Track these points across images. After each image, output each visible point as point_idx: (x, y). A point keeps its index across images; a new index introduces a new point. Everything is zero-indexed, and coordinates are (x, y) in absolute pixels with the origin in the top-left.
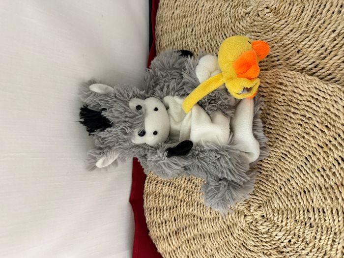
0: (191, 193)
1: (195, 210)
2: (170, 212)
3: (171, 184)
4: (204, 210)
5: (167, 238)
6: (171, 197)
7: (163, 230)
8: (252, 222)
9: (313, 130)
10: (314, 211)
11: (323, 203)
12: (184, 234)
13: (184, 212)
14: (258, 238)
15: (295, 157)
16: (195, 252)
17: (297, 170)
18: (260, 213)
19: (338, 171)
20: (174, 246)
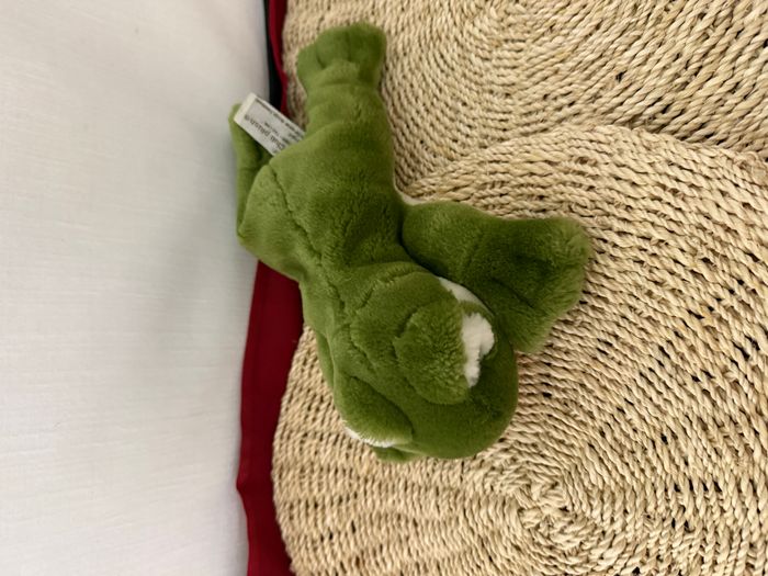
1: (399, 501)
2: (339, 511)
3: (340, 438)
6: (340, 472)
7: (325, 556)
8: (538, 527)
9: (672, 273)
10: (691, 488)
11: (714, 465)
12: (377, 564)
13: (374, 507)
14: (555, 566)
15: (632, 348)
17: (639, 383)
18: (555, 503)
19: (746, 377)
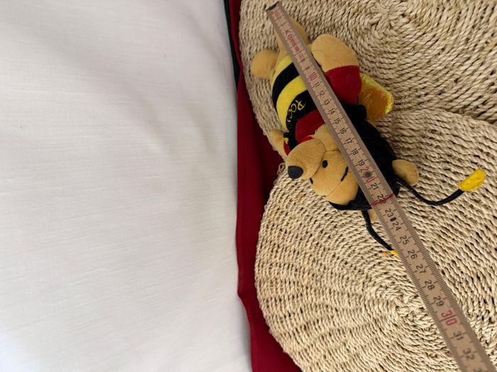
0: (319, 277)
1: (327, 299)
2: (293, 303)
3: (290, 266)
4: (340, 298)
5: (294, 334)
6: (292, 283)
7: (288, 326)
8: (407, 316)
9: (485, 196)
12: (316, 329)
13: (312, 301)
14: (417, 335)
15: (461, 233)
16: (334, 351)
17: (465, 250)
18: (417, 305)
20: (304, 344)
